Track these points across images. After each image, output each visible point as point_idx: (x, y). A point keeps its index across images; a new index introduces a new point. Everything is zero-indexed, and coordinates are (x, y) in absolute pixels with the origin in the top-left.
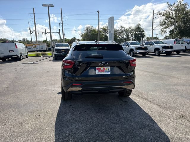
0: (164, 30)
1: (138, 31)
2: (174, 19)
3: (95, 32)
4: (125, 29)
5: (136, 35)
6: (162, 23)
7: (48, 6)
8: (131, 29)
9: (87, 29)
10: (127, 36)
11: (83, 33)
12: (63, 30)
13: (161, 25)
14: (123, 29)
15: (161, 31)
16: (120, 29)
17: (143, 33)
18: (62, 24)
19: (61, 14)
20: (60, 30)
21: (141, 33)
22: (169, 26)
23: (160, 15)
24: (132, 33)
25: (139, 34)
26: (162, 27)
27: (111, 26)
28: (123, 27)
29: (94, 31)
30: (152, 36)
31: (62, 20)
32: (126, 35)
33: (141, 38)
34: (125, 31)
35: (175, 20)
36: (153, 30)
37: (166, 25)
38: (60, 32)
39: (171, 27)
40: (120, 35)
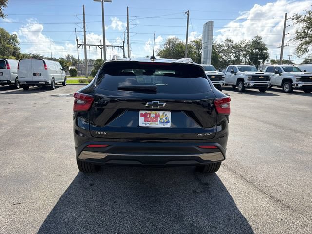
0: (304, 47)
1: (256, 49)
3: (181, 48)
4: (234, 44)
5: (252, 54)
6: (301, 34)
7: (103, 2)
8: (244, 45)
9: (169, 42)
10: (236, 56)
11: (162, 49)
12: (128, 43)
13: (298, 38)
14: (230, 44)
15: (298, 48)
16: (225, 45)
17: (265, 51)
18: (128, 32)
19: (128, 16)
20: (124, 43)
21: (262, 52)
23: (297, 20)
24: (245, 52)
25: (257, 54)
26: (299, 42)
27: (208, 38)
28: (230, 41)
29: (180, 46)
30: (281, 57)
31: (128, 26)
32: (235, 55)
33: (261, 61)
34: (233, 47)
36: (282, 47)
37: (307, 39)
38: (123, 47)
40: (224, 55)
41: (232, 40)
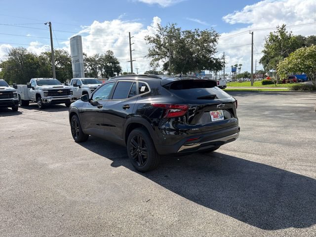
0: (156, 63)
1: (110, 63)
2: (166, 48)
4: (88, 57)
5: (107, 67)
6: (152, 52)
8: (98, 59)
10: (92, 69)
13: (150, 55)
14: (84, 57)
15: (151, 64)
17: (118, 65)
21: (115, 65)
22: (162, 58)
23: (149, 41)
24: (100, 66)
25: (111, 67)
26: (151, 59)
27: (78, 52)
29: (30, 57)
30: (132, 70)
32: (90, 68)
33: (116, 73)
34: (88, 60)
35: (168, 50)
36: (131, 61)
37: (157, 56)
39: (164, 60)
41: (85, 53)
